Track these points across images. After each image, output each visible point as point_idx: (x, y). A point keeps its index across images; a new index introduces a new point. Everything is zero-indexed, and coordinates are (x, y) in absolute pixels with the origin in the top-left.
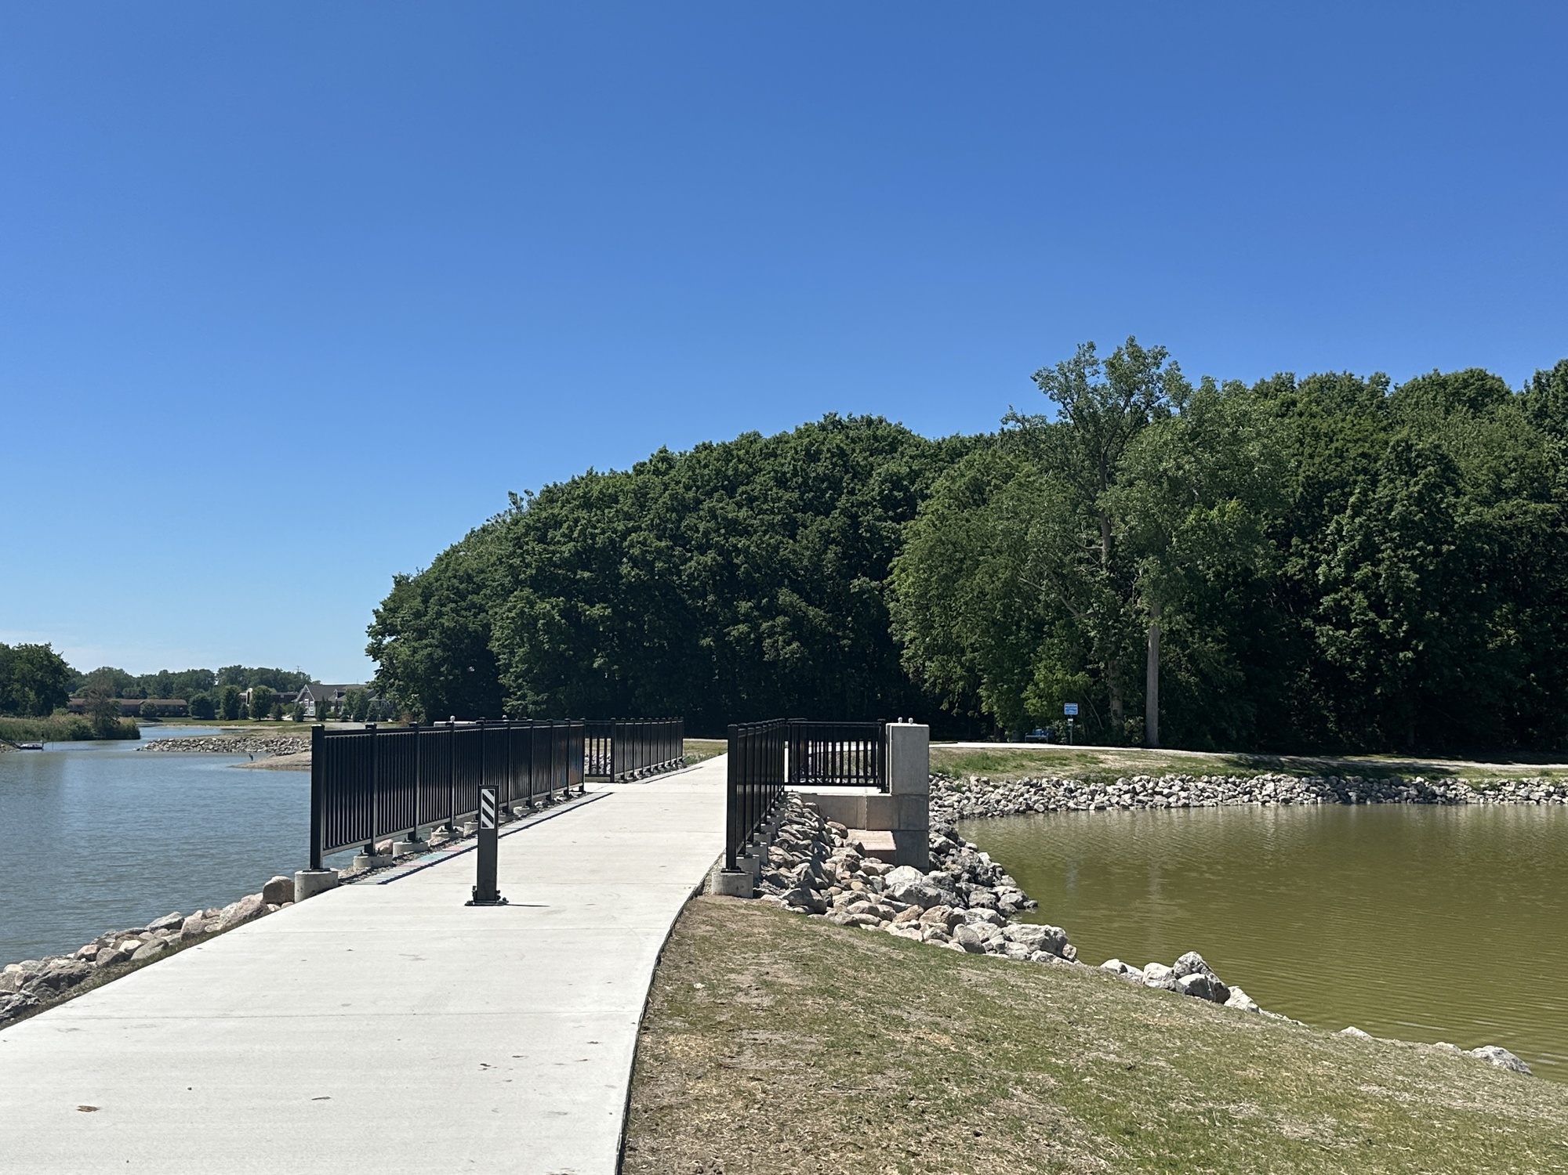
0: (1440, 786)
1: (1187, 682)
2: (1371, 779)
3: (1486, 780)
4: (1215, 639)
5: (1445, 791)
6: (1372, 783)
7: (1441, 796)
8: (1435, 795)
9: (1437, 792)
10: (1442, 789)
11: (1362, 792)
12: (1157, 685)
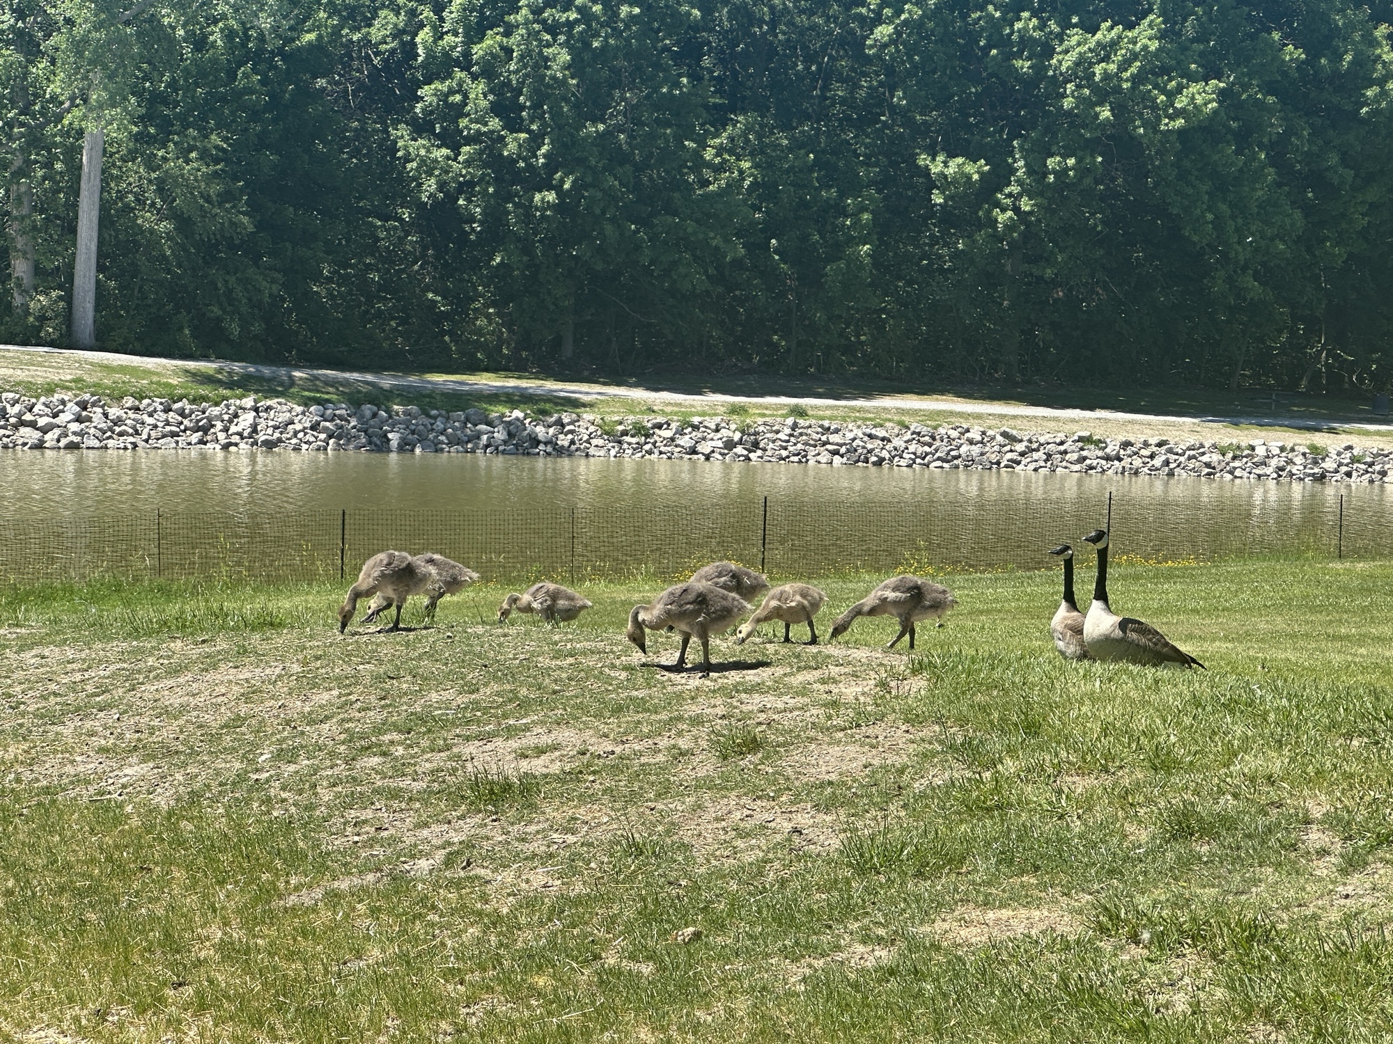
0: (549, 427)
1: (152, 231)
2: (434, 412)
3: (631, 418)
4: (204, 156)
5: (555, 436)
6: (435, 418)
7: (546, 444)
8: (535, 442)
9: (541, 436)
10: (551, 431)
11: (413, 432)
12: (95, 234)
